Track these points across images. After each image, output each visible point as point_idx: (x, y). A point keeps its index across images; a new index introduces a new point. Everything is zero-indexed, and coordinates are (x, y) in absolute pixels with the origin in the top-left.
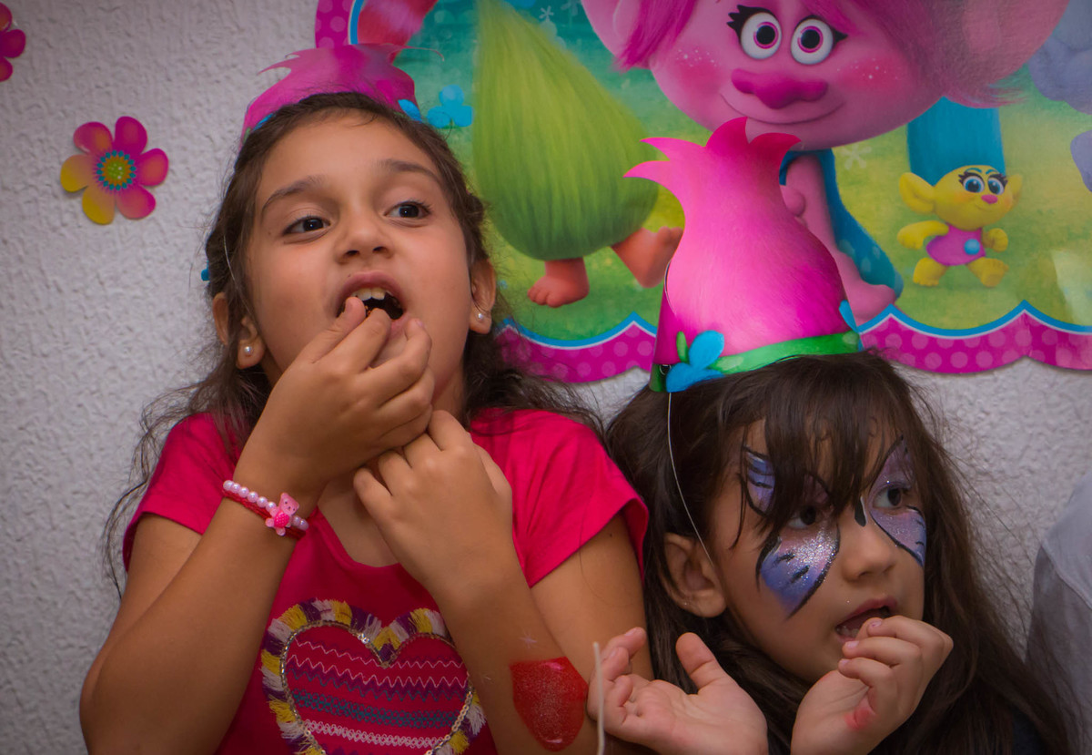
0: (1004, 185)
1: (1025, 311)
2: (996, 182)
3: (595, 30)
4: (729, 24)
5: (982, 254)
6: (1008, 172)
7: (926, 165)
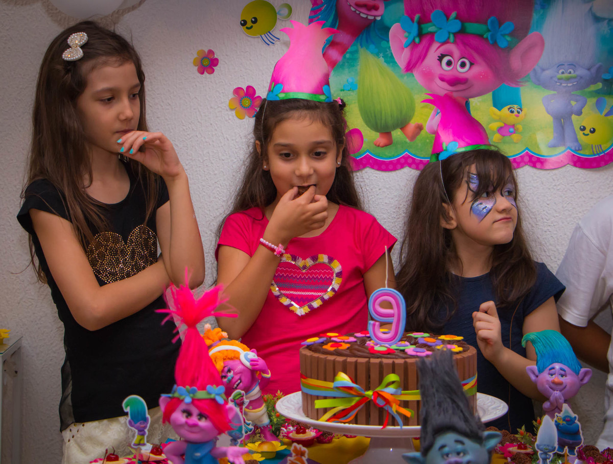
0: (522, 111)
1: (527, 151)
2: (519, 110)
3: (396, 60)
4: (438, 59)
5: (514, 133)
6: (523, 107)
7: (498, 104)
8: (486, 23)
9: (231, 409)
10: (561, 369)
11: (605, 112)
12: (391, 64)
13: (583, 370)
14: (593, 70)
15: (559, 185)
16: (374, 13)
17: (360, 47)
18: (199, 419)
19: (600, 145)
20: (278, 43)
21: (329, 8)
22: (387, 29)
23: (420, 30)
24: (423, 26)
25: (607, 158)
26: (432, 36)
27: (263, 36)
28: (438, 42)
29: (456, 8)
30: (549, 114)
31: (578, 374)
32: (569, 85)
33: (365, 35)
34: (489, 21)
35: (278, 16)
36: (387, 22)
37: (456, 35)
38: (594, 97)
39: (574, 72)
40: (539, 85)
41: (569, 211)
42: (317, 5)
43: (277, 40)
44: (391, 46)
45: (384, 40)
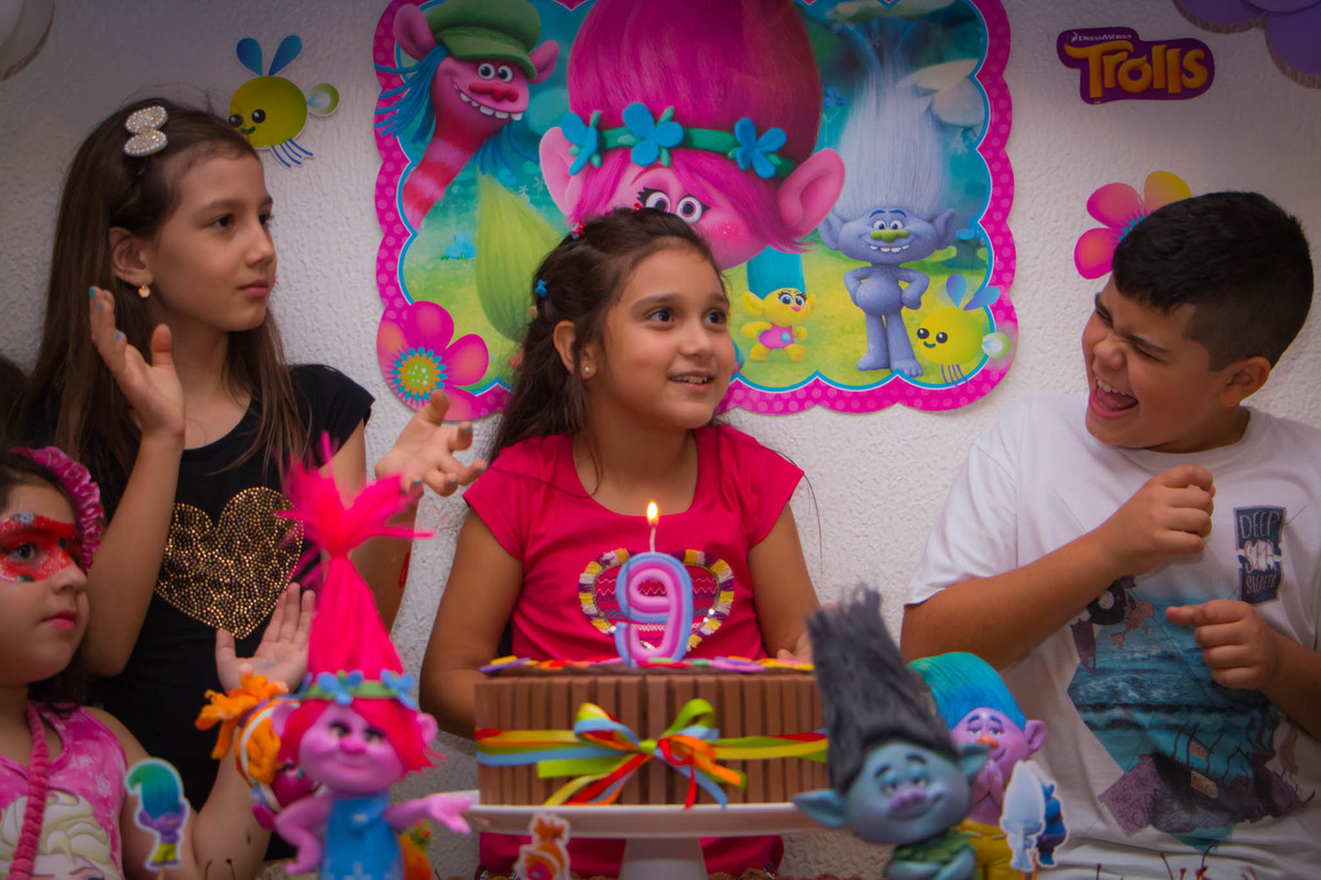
0: (805, 299)
1: (817, 377)
2: (800, 298)
3: (554, 200)
4: (639, 199)
5: (792, 342)
6: (807, 293)
7: (758, 287)
8: (731, 130)
9: (426, 724)
10: (993, 719)
11: (965, 301)
12: (544, 207)
13: (1030, 723)
14: (939, 222)
15: (880, 444)
16: (508, 106)
17: (480, 173)
18: (368, 740)
19: (958, 366)
20: (308, 162)
21: (416, 95)
22: (533, 139)
23: (601, 141)
24: (607, 133)
25: (972, 389)
26: (625, 153)
27: (278, 148)
28: (637, 164)
29: (672, 99)
30: (857, 305)
31: (1022, 729)
32: (894, 250)
33: (489, 150)
34: (737, 127)
35: (309, 109)
36: (535, 123)
37: (672, 151)
38: (943, 273)
39: (904, 226)
40: (837, 249)
41: (902, 495)
42: (393, 87)
43: (304, 155)
44: (543, 171)
45: (528, 159)
